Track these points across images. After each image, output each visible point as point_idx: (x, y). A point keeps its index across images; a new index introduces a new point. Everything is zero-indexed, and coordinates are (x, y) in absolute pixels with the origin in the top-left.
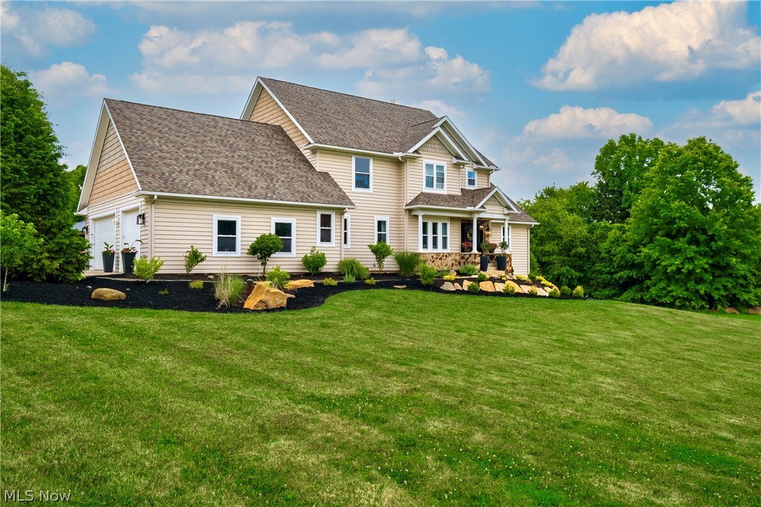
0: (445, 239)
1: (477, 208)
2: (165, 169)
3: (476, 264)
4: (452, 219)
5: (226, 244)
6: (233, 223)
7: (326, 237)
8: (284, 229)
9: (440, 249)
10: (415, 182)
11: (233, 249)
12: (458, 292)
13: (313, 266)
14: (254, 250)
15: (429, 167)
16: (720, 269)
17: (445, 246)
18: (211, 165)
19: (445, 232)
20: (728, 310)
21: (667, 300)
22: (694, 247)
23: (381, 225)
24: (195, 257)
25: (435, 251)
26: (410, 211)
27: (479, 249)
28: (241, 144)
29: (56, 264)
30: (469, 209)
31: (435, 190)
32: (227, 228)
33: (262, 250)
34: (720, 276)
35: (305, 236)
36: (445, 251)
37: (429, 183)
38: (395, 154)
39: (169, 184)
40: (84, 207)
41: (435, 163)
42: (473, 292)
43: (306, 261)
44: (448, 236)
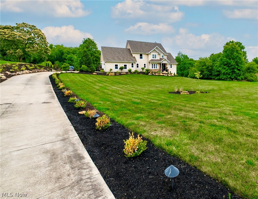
0: (156, 67)
1: (161, 62)
2: (108, 57)
3: (161, 71)
4: (158, 63)
5: (116, 68)
6: (117, 65)
7: (133, 67)
8: (125, 66)
9: (155, 68)
10: (151, 57)
11: (117, 68)
12: (151, 75)
13: (130, 71)
14: (120, 69)
15: (153, 55)
16: (233, 72)
17: (156, 68)
18: (115, 56)
19: (156, 65)
20: (235, 81)
21: (223, 79)
22: (228, 68)
23: (145, 65)
24: (111, 70)
25: (154, 69)
26: (149, 62)
27: (162, 68)
28: (121, 52)
29: (90, 70)
30: (160, 62)
31: (154, 59)
32: (116, 66)
33: (121, 69)
34: (234, 74)
35: (129, 66)
36: (156, 69)
37: (153, 58)
38: (147, 53)
39: (108, 60)
40: (101, 62)
41: (154, 54)
42: (153, 75)
43: (129, 70)
44: (157, 66)
